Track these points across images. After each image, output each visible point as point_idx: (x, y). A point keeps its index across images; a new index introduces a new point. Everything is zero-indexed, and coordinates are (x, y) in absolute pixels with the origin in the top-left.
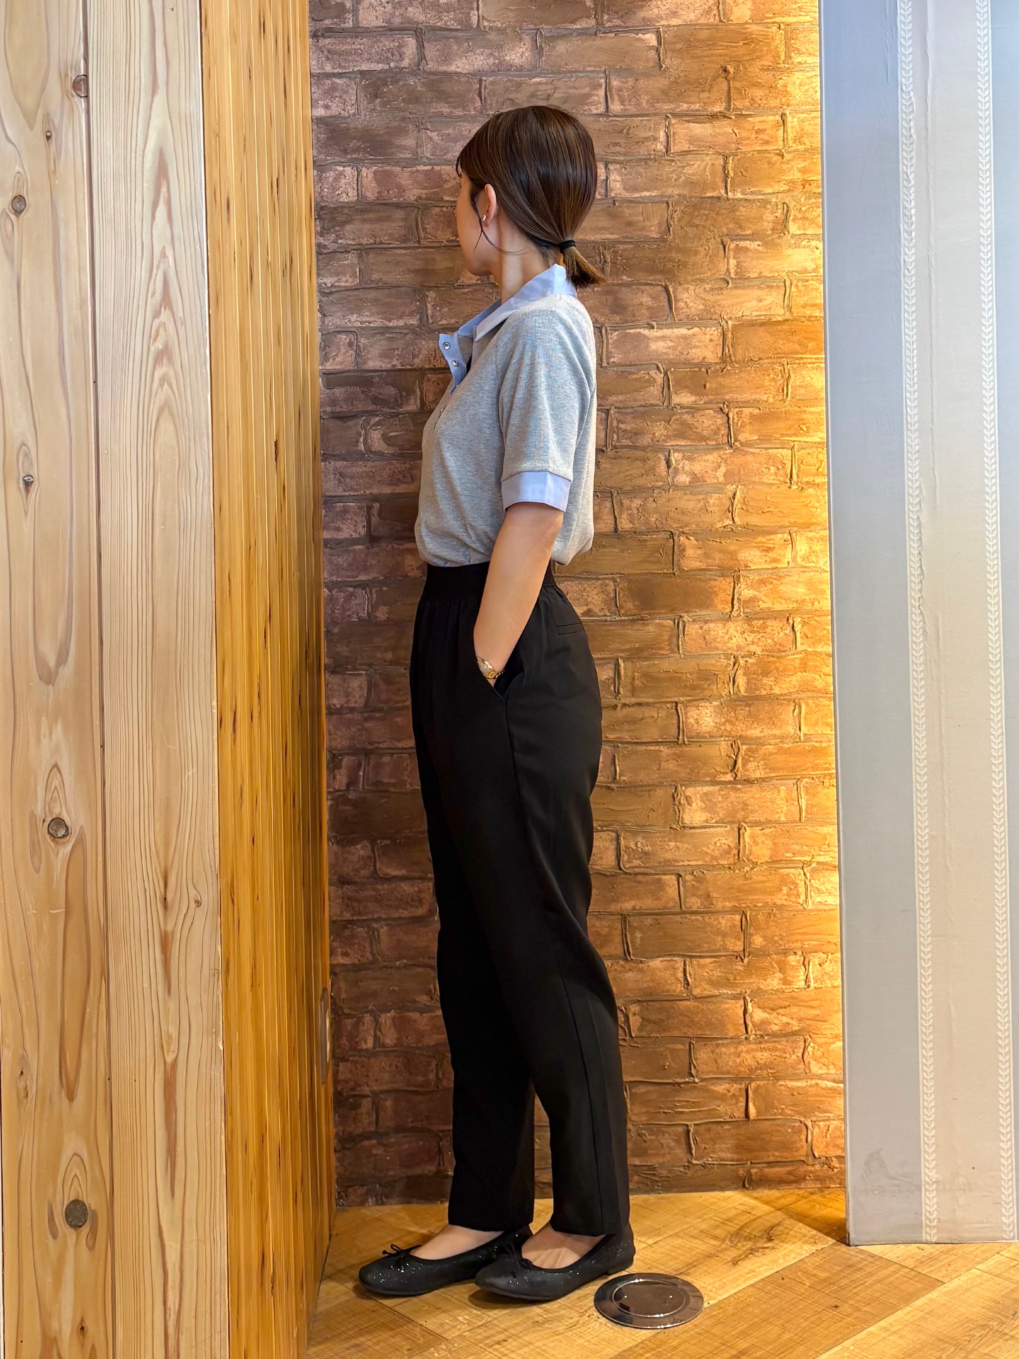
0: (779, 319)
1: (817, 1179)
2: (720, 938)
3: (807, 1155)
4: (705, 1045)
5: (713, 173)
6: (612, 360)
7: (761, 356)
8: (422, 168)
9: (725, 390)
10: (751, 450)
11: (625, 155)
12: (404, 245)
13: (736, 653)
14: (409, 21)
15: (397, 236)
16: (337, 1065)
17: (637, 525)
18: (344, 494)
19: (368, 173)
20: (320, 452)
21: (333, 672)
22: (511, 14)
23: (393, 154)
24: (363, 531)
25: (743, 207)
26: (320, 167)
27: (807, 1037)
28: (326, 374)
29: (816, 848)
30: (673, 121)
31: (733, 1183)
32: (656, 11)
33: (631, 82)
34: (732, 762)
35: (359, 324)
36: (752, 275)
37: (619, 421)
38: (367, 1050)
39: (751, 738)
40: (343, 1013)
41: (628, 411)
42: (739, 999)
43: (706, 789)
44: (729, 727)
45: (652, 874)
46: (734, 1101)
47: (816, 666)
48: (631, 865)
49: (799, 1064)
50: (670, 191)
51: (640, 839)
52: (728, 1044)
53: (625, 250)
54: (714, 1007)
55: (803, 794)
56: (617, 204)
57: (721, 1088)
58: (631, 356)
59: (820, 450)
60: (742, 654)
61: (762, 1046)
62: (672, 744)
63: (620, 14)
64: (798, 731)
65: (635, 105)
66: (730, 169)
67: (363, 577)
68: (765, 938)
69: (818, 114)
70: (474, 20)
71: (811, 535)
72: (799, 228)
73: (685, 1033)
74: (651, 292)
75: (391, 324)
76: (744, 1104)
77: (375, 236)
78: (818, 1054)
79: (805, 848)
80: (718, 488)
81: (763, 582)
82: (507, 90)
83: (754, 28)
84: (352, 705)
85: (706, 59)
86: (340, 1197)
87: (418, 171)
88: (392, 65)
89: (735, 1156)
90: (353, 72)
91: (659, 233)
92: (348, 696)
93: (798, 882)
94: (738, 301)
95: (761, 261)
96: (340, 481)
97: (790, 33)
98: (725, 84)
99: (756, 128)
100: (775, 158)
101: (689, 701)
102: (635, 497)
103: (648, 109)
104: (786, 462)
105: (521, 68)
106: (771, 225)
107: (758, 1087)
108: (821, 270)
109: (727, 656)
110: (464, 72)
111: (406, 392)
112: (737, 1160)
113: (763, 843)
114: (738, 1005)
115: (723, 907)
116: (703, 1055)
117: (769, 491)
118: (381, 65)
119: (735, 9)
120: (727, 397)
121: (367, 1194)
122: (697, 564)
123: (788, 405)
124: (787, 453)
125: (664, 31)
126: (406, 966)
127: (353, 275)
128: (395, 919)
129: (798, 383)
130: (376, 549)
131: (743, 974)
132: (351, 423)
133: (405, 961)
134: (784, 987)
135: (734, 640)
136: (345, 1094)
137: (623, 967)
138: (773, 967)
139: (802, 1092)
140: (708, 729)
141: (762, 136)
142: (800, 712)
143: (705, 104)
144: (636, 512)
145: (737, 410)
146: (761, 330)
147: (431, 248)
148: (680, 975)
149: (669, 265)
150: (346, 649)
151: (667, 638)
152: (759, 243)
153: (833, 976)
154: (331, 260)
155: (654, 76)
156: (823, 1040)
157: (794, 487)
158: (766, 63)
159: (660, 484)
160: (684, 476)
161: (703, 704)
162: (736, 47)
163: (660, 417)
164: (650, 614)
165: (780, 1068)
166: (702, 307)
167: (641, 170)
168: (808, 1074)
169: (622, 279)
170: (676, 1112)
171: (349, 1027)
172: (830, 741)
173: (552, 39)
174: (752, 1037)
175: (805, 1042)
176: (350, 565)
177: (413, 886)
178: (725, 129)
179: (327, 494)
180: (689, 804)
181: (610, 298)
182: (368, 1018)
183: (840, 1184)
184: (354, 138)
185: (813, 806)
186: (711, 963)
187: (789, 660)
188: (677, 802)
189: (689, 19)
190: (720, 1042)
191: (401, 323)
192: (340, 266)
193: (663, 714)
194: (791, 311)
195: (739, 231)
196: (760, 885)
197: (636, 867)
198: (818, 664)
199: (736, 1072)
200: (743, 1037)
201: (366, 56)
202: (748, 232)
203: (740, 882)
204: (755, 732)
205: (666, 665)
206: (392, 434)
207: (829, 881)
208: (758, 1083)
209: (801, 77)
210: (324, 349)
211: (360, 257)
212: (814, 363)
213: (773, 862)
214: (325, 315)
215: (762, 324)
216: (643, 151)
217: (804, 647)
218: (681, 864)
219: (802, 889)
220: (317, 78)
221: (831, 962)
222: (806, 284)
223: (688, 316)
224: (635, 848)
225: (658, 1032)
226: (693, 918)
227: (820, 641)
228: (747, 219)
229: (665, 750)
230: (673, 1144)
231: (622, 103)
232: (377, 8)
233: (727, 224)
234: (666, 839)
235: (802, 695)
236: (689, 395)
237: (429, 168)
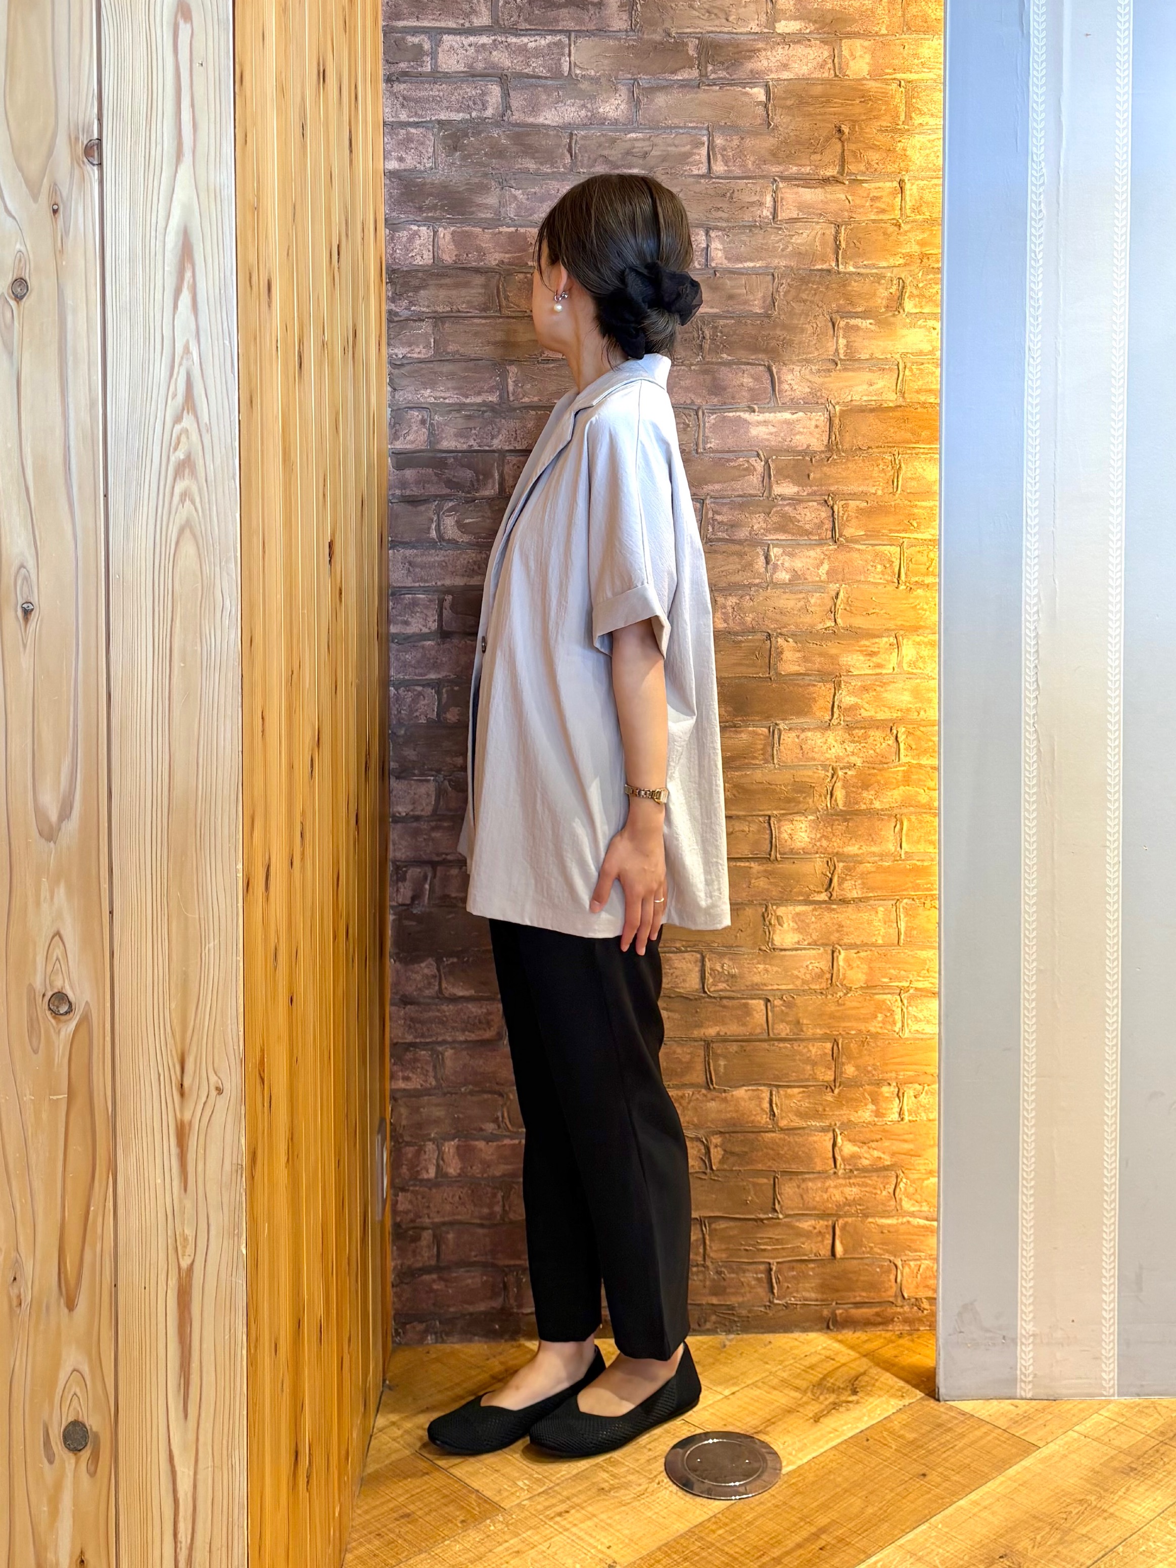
0: (891, 405)
1: (906, 1321)
2: (809, 1067)
3: (896, 1296)
4: (791, 1179)
5: (824, 243)
6: (709, 445)
7: (871, 444)
8: (505, 229)
9: (831, 481)
10: (857, 546)
11: (727, 221)
12: (484, 314)
13: (834, 765)
14: (494, 66)
15: (476, 304)
16: (396, 1195)
17: (731, 624)
18: (413, 585)
19: (445, 234)
20: (388, 539)
21: (398, 778)
22: (606, 62)
23: (472, 213)
24: (434, 626)
25: (855, 281)
26: (392, 225)
27: (900, 1172)
28: (396, 454)
29: (915, 973)
30: (781, 185)
31: (816, 1325)
32: (765, 63)
33: (736, 142)
34: (827, 881)
35: (433, 400)
36: (863, 357)
37: (715, 512)
38: (429, 1180)
39: (848, 856)
40: (404, 1141)
41: (725, 501)
42: (828, 1131)
43: (799, 909)
44: (824, 843)
45: (738, 998)
46: (820, 1239)
47: (920, 780)
48: (717, 988)
49: (889, 1201)
50: (776, 262)
51: (726, 961)
52: (815, 1178)
53: (724, 326)
54: (801, 1139)
55: (902, 916)
56: (718, 275)
57: (806, 1225)
58: (730, 441)
59: (931, 547)
60: (841, 765)
61: (851, 1181)
62: (764, 861)
63: (726, 65)
64: (899, 849)
65: (741, 166)
66: (842, 239)
67: (433, 676)
68: (857, 1067)
69: (940, 181)
70: (566, 68)
71: (918, 639)
72: (915, 306)
73: (770, 1167)
74: (753, 372)
75: (468, 401)
76: (830, 1242)
77: (452, 304)
78: (911, 1190)
79: (903, 973)
80: (820, 587)
81: (865, 689)
82: (600, 146)
83: (872, 84)
84: (417, 813)
85: (819, 117)
86: (397, 1334)
87: (500, 233)
88: (474, 114)
89: (819, 1296)
90: (431, 121)
91: (763, 307)
92: (414, 803)
93: (894, 1009)
94: (847, 384)
95: (874, 342)
96: (409, 571)
97: (911, 90)
98: (839, 145)
99: (871, 195)
100: (891, 229)
101: (783, 815)
102: (730, 595)
103: (754, 172)
104: (894, 560)
105: (616, 122)
106: (884, 302)
107: (846, 1224)
108: (938, 353)
109: (825, 767)
110: (555, 124)
111: (483, 476)
112: (822, 1300)
113: (858, 967)
114: (827, 1138)
115: (813, 1034)
116: (788, 1190)
117: (875, 591)
118: (461, 114)
119: (851, 63)
120: (832, 489)
121: (426, 1331)
122: (794, 668)
123: (898, 499)
124: (895, 550)
125: (773, 85)
126: (471, 1093)
127: (427, 346)
128: (461, 1042)
129: (909, 475)
130: (447, 646)
131: (833, 1105)
132: (422, 508)
133: (471, 1087)
134: (876, 1119)
135: (833, 750)
136: (404, 1227)
137: (705, 1095)
138: (865, 1098)
139: (891, 1229)
140: (803, 845)
141: (878, 204)
142: (902, 829)
143: (816, 167)
144: (730, 611)
145: (843, 502)
146: (871, 418)
147: (513, 318)
148: (766, 1105)
149: (773, 343)
150: (414, 753)
151: (760, 747)
152: (871, 321)
153: (928, 1109)
154: (402, 328)
155: (761, 134)
156: (916, 1176)
157: (902, 587)
158: (884, 124)
159: (757, 581)
160: (784, 573)
161: (798, 818)
162: (852, 105)
163: (760, 509)
164: (743, 721)
165: (869, 1205)
166: (809, 390)
167: (745, 238)
168: (899, 1211)
169: (722, 358)
170: (758, 1250)
171: (410, 1156)
172: (932, 860)
173: (652, 90)
174: (841, 1172)
175: (897, 1177)
176: (418, 662)
177: (481, 1007)
178: (838, 195)
179: (395, 585)
180: (780, 924)
181: (708, 378)
182: (430, 1146)
183: (930, 1326)
184: (431, 194)
185: (913, 928)
186: (799, 1093)
187: (894, 773)
188: (767, 923)
189: (802, 72)
190: (807, 1176)
191: (479, 400)
192: (413, 335)
193: (754, 828)
194: (903, 397)
195: (850, 308)
196: (853, 1012)
197: (721, 990)
198: (922, 777)
199: (822, 1208)
200: (832, 1172)
201: (445, 103)
202: (859, 310)
203: (833, 1008)
204: (852, 849)
205: (758, 775)
206: (467, 521)
207: (929, 1009)
208: (846, 1219)
209: (922, 140)
210: (394, 426)
211: (435, 326)
212: (927, 454)
213: (868, 987)
214: (395, 390)
215: (872, 410)
216: (747, 217)
217: (908, 759)
218: (770, 988)
219: (898, 1017)
220: (391, 127)
221: (927, 1093)
222: (922, 367)
223: (792, 400)
224: (720, 970)
225: (740, 1165)
226: (781, 1045)
227: (925, 752)
228: (860, 295)
229: (755, 867)
230: (753, 1283)
231: (726, 164)
232: (459, 51)
233: (838, 300)
234: (755, 961)
235: (905, 810)
236: (791, 485)
237: (513, 229)
